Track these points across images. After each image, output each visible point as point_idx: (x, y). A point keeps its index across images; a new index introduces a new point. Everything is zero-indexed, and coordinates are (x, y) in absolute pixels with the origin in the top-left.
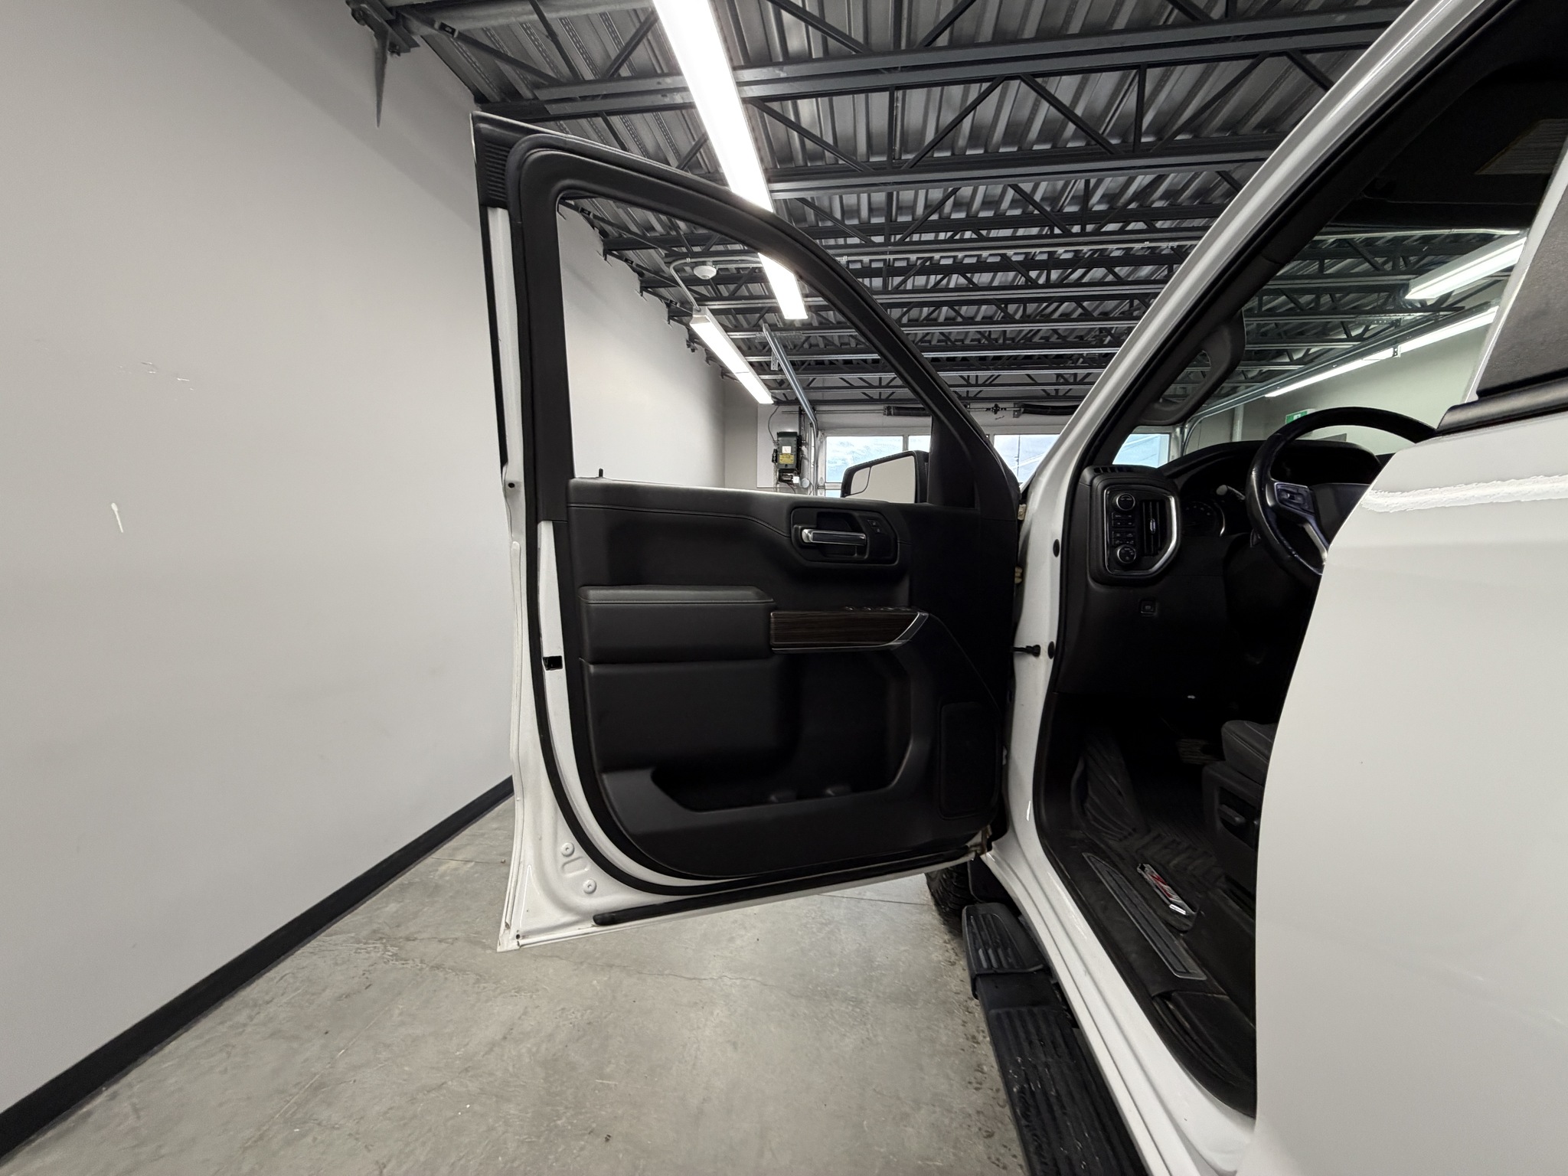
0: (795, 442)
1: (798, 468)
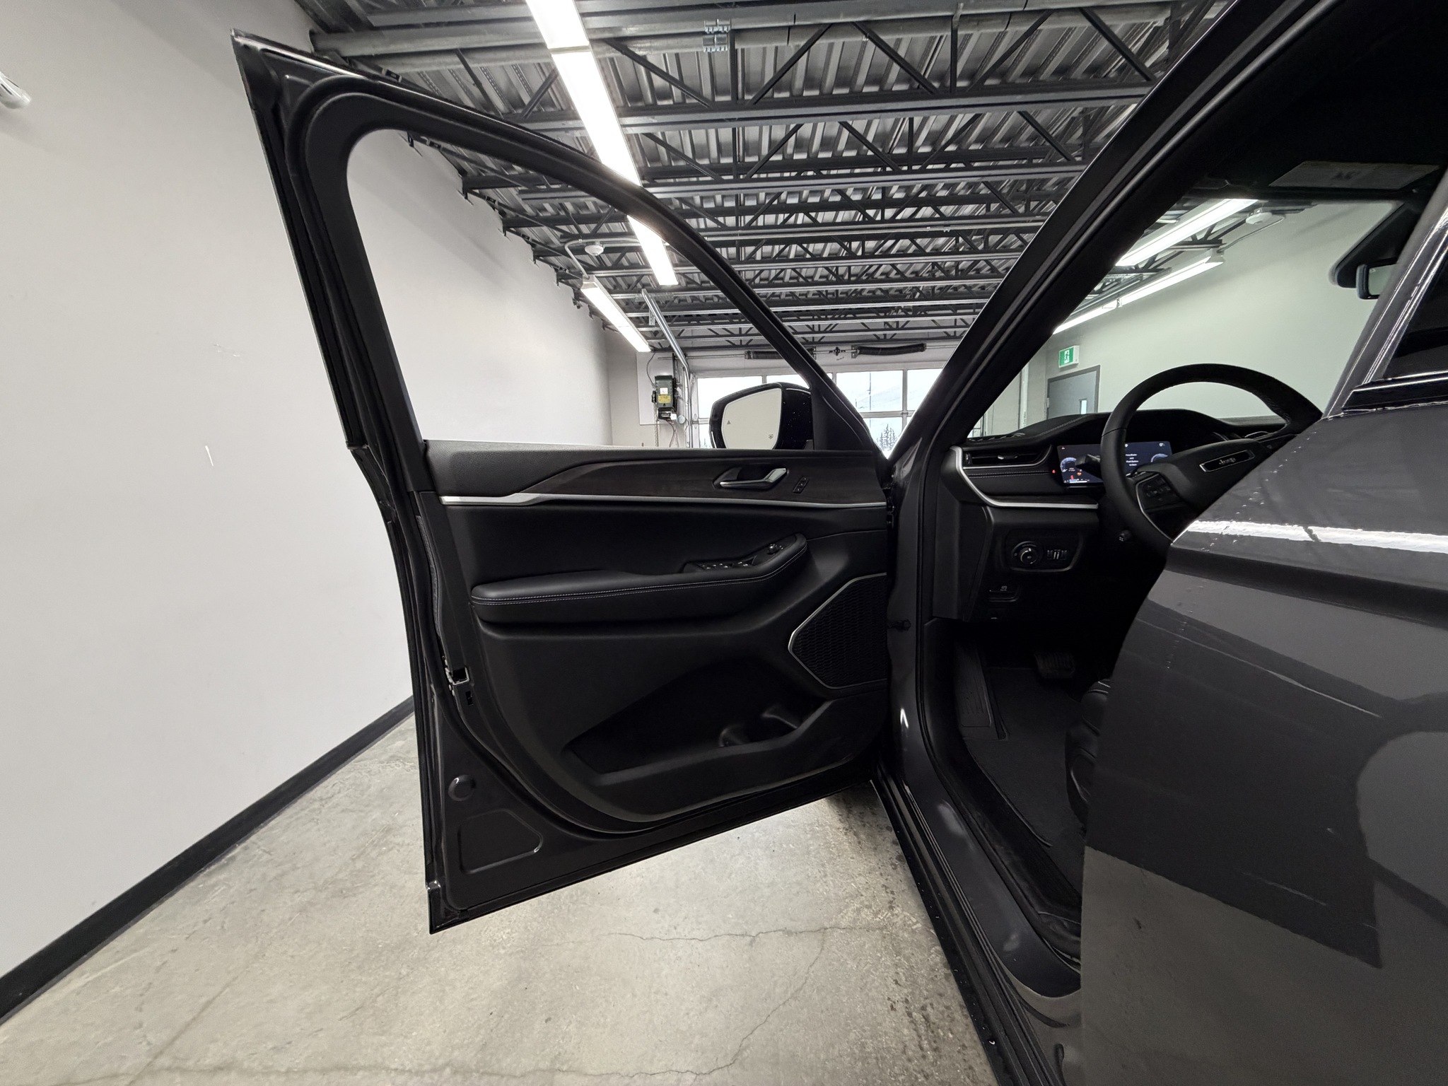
0: (671, 385)
1: (675, 407)
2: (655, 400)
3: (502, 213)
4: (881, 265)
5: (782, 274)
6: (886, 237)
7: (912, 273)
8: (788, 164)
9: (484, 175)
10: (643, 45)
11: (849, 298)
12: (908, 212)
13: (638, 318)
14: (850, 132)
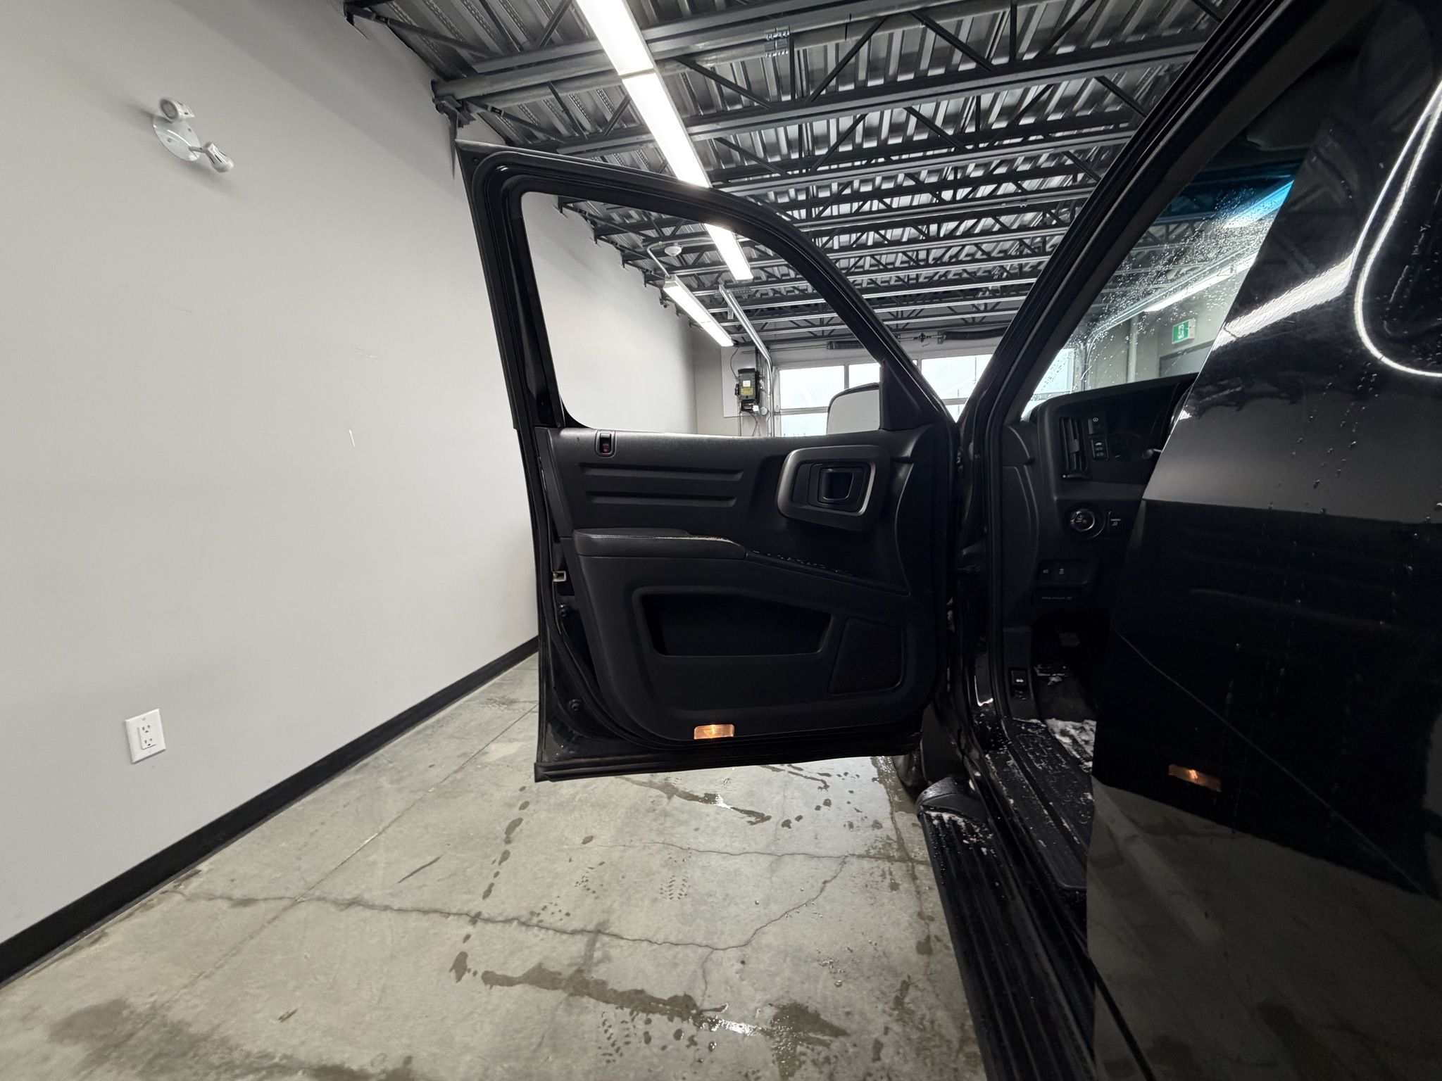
0: (754, 377)
2: (738, 392)
3: (593, 223)
4: (964, 246)
5: (861, 263)
6: (961, 218)
7: (1000, 252)
8: (858, 153)
10: (709, 58)
11: (930, 282)
12: (985, 190)
14: (918, 118)
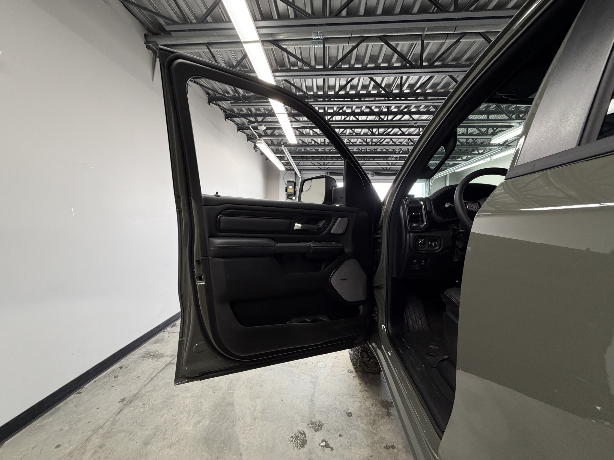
0: (293, 184)
2: (286, 191)
3: (225, 111)
4: (385, 139)
6: (388, 127)
7: (399, 142)
8: (347, 95)
9: (217, 96)
10: (285, 44)
11: (371, 152)
12: (398, 117)
13: (281, 156)
14: (374, 82)
